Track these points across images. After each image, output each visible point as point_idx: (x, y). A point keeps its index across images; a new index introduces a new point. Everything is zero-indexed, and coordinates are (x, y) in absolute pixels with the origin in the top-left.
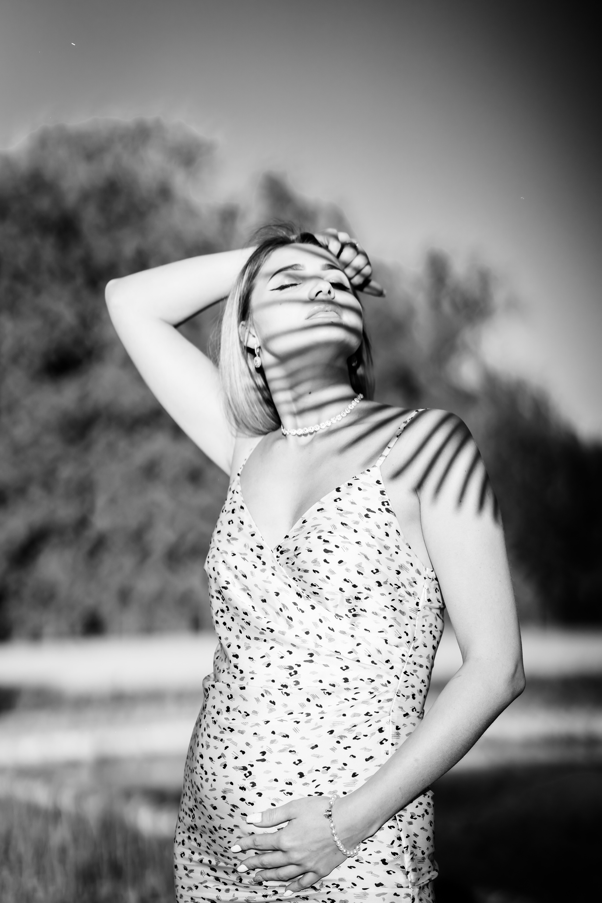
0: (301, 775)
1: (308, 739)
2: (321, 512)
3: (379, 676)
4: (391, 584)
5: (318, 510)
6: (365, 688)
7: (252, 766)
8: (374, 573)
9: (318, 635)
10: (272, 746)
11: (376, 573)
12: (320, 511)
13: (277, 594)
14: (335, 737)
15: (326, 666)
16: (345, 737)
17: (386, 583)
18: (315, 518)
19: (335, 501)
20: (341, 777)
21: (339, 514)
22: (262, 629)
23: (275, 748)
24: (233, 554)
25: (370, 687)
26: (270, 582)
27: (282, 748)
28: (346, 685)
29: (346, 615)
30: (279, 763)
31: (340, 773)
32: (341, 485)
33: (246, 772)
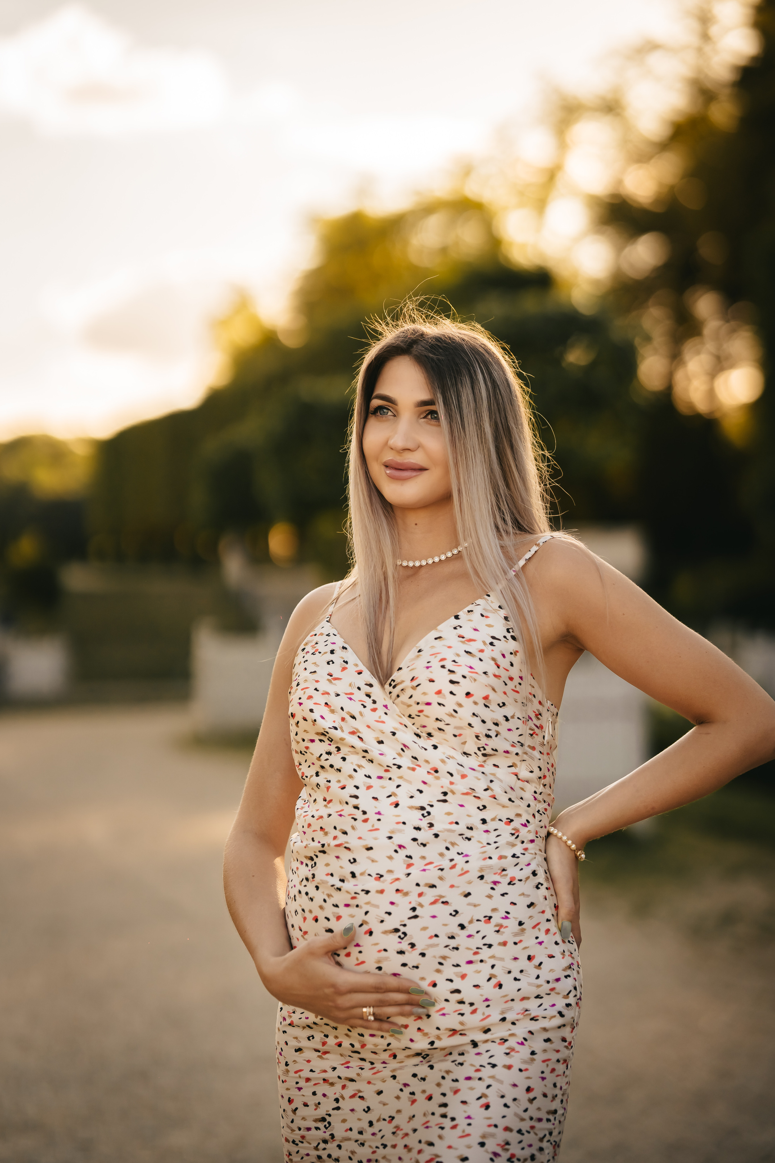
0: (462, 927)
1: (458, 887)
2: (440, 641)
3: (518, 815)
4: (518, 718)
5: (436, 639)
6: (506, 830)
7: (405, 925)
8: (501, 707)
9: (448, 772)
10: (421, 900)
11: (502, 706)
12: (438, 640)
13: (394, 734)
14: (488, 883)
15: (462, 806)
16: (499, 882)
17: (513, 717)
18: (432, 647)
19: (455, 628)
20: (507, 927)
21: (461, 642)
22: (388, 766)
23: (426, 900)
24: (336, 694)
25: (509, 828)
26: (383, 722)
27: (432, 900)
28: (485, 827)
29: (475, 753)
30: (434, 917)
31: (505, 922)
32: (459, 611)
33: (400, 934)
